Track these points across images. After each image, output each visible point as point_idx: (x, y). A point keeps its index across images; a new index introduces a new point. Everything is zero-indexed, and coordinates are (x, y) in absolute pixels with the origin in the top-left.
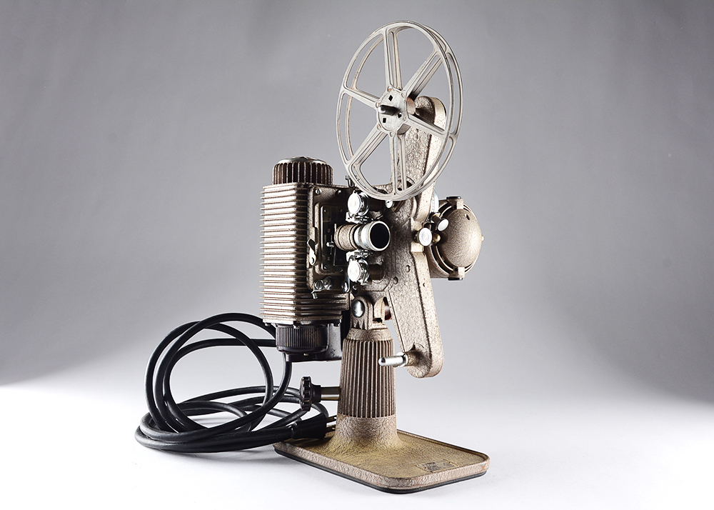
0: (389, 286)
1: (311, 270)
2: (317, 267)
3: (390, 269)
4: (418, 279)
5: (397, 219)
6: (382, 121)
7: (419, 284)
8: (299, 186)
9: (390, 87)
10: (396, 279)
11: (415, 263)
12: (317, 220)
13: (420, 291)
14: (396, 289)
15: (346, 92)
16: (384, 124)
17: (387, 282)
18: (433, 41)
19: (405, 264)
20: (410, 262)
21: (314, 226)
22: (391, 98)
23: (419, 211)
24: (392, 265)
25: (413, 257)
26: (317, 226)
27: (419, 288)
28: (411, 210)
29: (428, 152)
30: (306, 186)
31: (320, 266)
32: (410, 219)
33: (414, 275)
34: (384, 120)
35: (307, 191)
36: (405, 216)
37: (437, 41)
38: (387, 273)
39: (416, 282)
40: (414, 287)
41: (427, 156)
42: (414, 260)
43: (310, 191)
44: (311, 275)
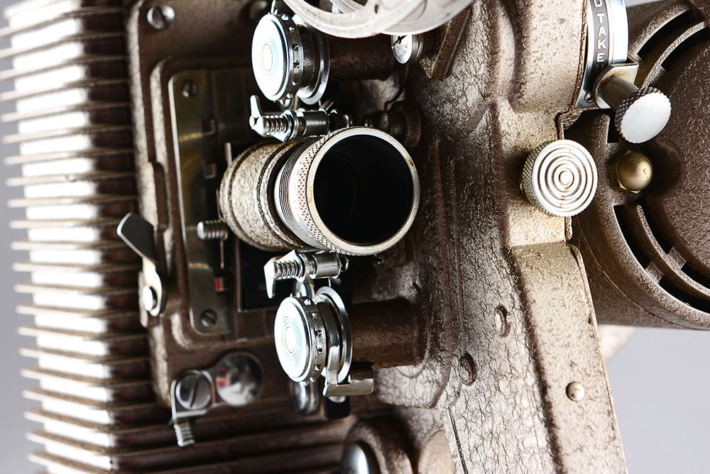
0: (449, 390)
1: (158, 332)
2: (176, 320)
3: (445, 318)
4: (539, 370)
5: (448, 107)
7: (544, 388)
10: (469, 363)
11: (523, 297)
12: (159, 135)
13: (550, 423)
14: (473, 405)
17: (439, 376)
19: (492, 300)
20: (506, 294)
21: (152, 157)
23: (530, 66)
24: (451, 305)
25: (515, 272)
26: (161, 157)
27: (546, 406)
28: (492, 65)
31: (185, 319)
32: (493, 107)
33: (524, 352)
35: (120, 17)
36: (473, 96)
38: (435, 339)
39: (531, 379)
40: (529, 402)
42: (520, 286)
43: (130, 16)
44: (160, 351)
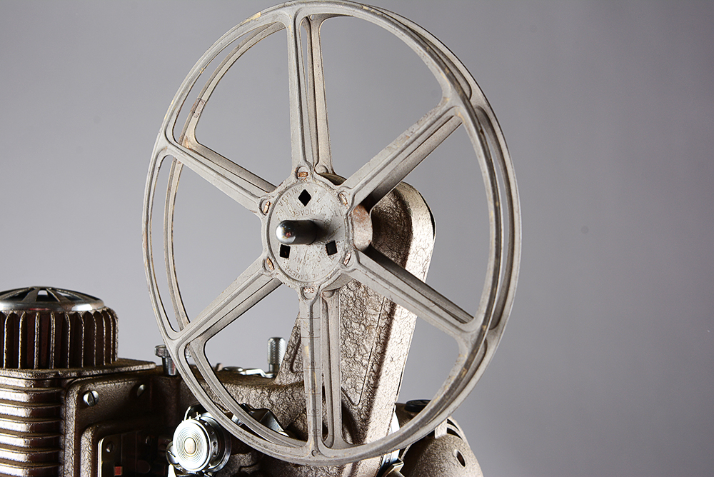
6: (277, 251)
8: (38, 382)
9: (305, 169)
15: (172, 151)
16: (283, 262)
18: (442, 77)
22: (305, 198)
29: (389, 327)
30: (57, 381)
34: (285, 252)
35: (59, 394)
37: (452, 78)
41: (387, 337)
43: (67, 395)
